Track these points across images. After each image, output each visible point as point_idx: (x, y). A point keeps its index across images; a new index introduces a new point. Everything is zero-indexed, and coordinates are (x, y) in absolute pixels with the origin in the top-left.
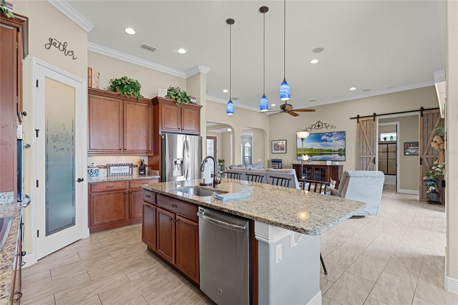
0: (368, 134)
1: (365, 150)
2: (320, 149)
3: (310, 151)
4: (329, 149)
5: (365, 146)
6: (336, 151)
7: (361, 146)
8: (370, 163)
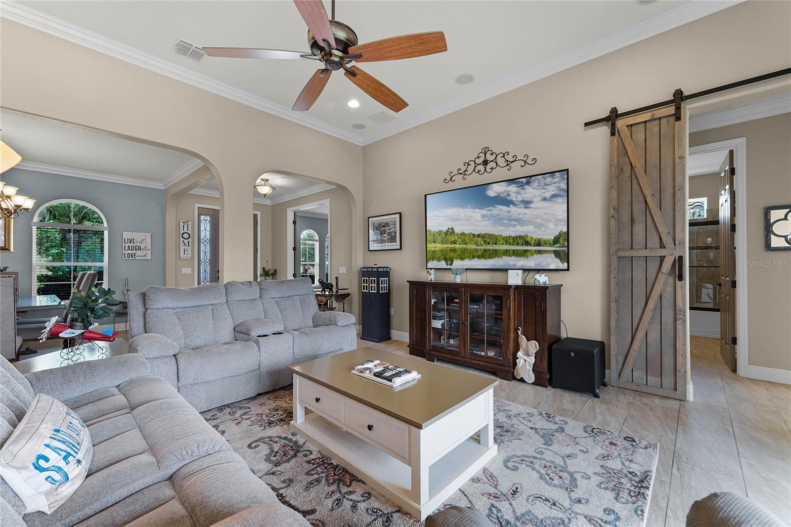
0: (654, 173)
1: (639, 229)
2: (483, 233)
3: (442, 242)
4: (518, 234)
5: (639, 216)
6: (546, 243)
7: (626, 218)
8: (662, 278)
